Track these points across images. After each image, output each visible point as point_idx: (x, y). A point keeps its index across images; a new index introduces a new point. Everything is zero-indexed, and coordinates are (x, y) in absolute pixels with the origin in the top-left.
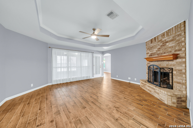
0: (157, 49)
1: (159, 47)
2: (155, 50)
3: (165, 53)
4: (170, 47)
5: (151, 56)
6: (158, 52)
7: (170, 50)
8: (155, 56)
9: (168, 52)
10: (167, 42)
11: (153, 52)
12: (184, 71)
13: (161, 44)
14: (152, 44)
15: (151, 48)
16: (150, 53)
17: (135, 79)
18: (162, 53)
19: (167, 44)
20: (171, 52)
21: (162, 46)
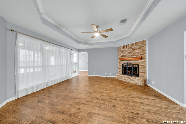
0: (128, 53)
1: (129, 52)
2: (126, 53)
3: (133, 56)
4: (137, 53)
5: (123, 57)
6: (129, 55)
7: (137, 54)
8: (126, 57)
9: (136, 55)
10: (135, 49)
11: (125, 54)
12: (145, 66)
13: (131, 50)
14: (124, 49)
15: (123, 51)
16: (122, 55)
17: (110, 74)
18: (131, 56)
19: (135, 50)
20: (138, 55)
21: (131, 51)
